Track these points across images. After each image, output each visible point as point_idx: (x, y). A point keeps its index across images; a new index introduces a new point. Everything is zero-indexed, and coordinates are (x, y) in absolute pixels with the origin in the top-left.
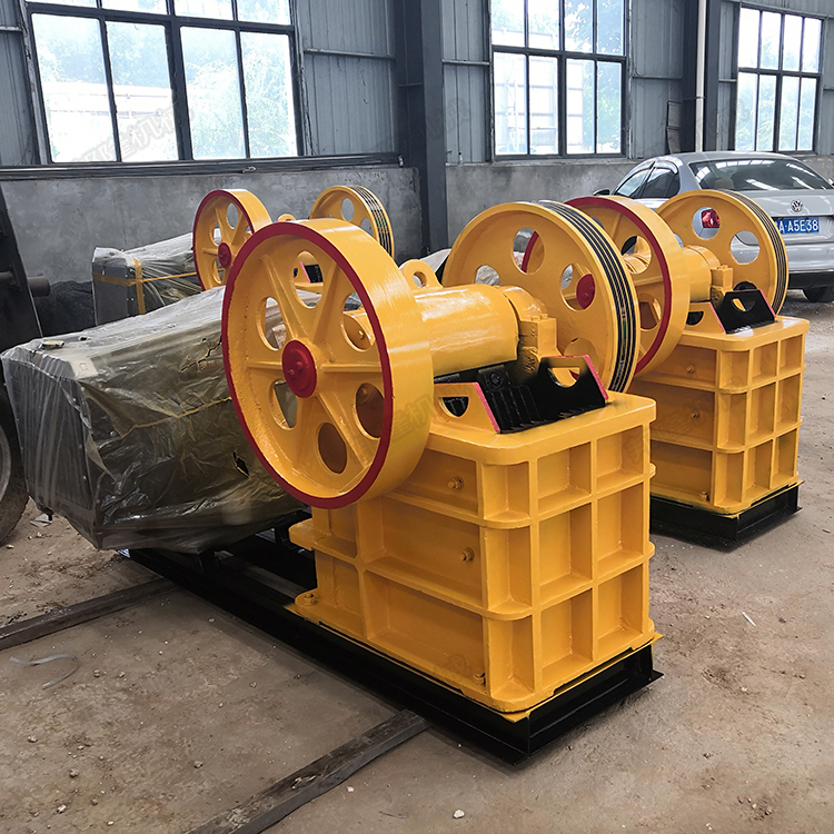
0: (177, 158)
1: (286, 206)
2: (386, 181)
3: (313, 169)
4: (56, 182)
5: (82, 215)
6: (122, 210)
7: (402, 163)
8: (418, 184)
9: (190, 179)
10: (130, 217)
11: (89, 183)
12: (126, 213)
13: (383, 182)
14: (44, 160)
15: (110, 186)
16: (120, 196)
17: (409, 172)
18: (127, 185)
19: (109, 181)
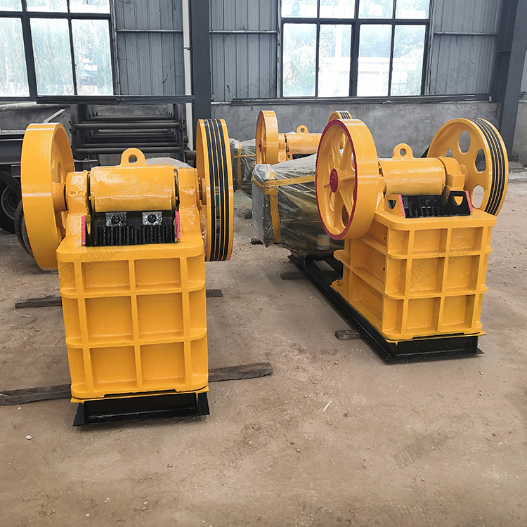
0: (348, 95)
1: (406, 123)
2: (476, 111)
3: (428, 103)
4: (281, 106)
5: (291, 123)
6: (312, 122)
7: (490, 100)
8: (499, 113)
9: (351, 107)
10: (316, 125)
11: (297, 107)
12: (314, 123)
13: (474, 112)
14: (278, 96)
15: (308, 109)
16: (312, 114)
17: (494, 106)
18: (317, 109)
19: (307, 106)
